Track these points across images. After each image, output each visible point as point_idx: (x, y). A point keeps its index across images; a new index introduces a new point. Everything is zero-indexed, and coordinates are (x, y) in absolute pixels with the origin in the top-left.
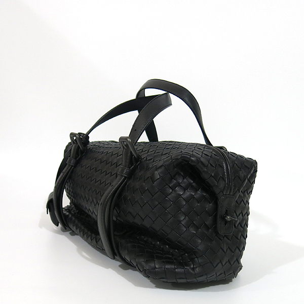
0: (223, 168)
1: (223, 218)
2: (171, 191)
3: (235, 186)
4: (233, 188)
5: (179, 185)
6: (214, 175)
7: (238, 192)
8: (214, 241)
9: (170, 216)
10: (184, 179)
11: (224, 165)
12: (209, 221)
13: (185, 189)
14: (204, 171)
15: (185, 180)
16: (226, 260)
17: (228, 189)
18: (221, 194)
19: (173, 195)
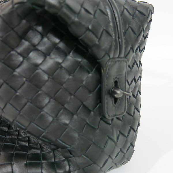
0: (107, 15)
1: (112, 94)
2: (21, 59)
3: (127, 43)
4: (124, 46)
5: (34, 48)
6: (93, 27)
7: (131, 51)
8: (98, 131)
9: (24, 101)
10: (42, 37)
11: (108, 11)
12: (90, 100)
13: (46, 55)
14: (73, 23)
15: (45, 40)
16: (117, 150)
17: (116, 49)
18: (107, 58)
19: (25, 65)
